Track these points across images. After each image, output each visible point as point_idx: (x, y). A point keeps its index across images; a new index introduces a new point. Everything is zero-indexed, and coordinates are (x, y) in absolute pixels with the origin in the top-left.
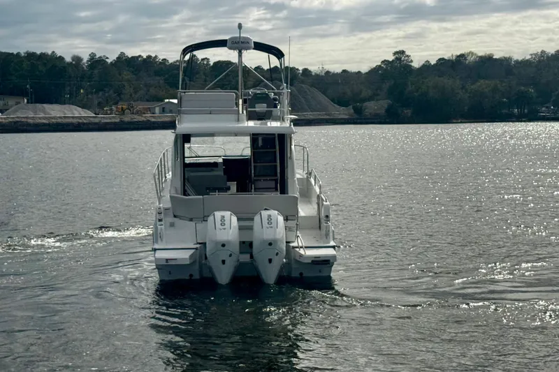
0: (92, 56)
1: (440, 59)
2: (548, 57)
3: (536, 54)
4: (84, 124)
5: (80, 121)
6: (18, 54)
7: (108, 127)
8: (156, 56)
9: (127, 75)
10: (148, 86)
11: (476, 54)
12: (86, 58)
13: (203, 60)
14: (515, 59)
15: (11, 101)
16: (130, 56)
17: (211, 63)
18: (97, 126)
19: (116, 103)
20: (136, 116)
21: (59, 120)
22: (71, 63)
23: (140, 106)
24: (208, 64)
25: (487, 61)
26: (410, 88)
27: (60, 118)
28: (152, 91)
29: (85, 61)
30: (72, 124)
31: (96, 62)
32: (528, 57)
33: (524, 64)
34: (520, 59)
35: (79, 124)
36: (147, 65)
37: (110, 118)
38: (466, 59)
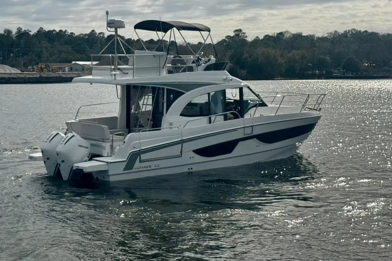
0: (19, 29)
1: (266, 36)
2: (339, 35)
3: (331, 33)
4: (13, 78)
5: (10, 76)
7: (31, 80)
8: (66, 31)
9: (45, 44)
10: (60, 52)
11: (290, 33)
12: (14, 31)
13: (100, 33)
14: (317, 36)
16: (47, 30)
17: (106, 36)
18: (23, 80)
19: (37, 64)
20: (50, 73)
22: (4, 34)
23: (55, 66)
24: (103, 37)
25: (298, 37)
26: (245, 56)
28: (63, 55)
29: (14, 33)
30: (4, 78)
31: (22, 35)
32: (326, 35)
33: (323, 39)
34: (320, 36)
35: (10, 78)
36: (60, 36)
37: (33, 74)
38: (283, 36)
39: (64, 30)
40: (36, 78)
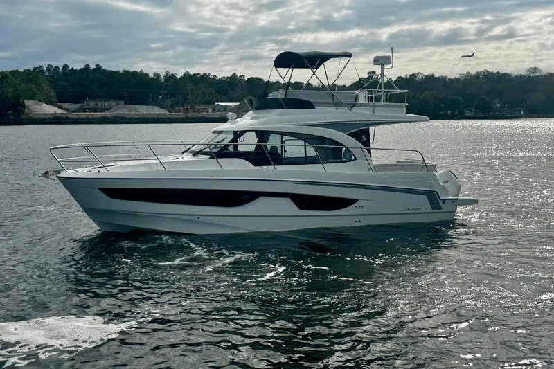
0: (167, 73)
1: (399, 78)
2: (471, 76)
3: (463, 75)
4: (161, 118)
5: (159, 116)
6: (118, 72)
8: (209, 74)
9: (190, 86)
10: (204, 94)
11: (422, 74)
12: (163, 75)
13: (240, 76)
14: (449, 78)
15: (114, 103)
16: (192, 74)
17: (246, 79)
18: (170, 120)
19: (184, 105)
20: (195, 114)
21: (146, 116)
22: (154, 78)
23: (199, 107)
24: (244, 80)
25: (430, 78)
27: (146, 114)
28: (207, 97)
29: (162, 77)
30: (154, 119)
31: (170, 78)
32: (458, 76)
33: (456, 80)
34: (452, 77)
35: (158, 118)
36: (204, 80)
37: (179, 115)
38: (416, 77)
39: (207, 73)
40: (182, 118)
